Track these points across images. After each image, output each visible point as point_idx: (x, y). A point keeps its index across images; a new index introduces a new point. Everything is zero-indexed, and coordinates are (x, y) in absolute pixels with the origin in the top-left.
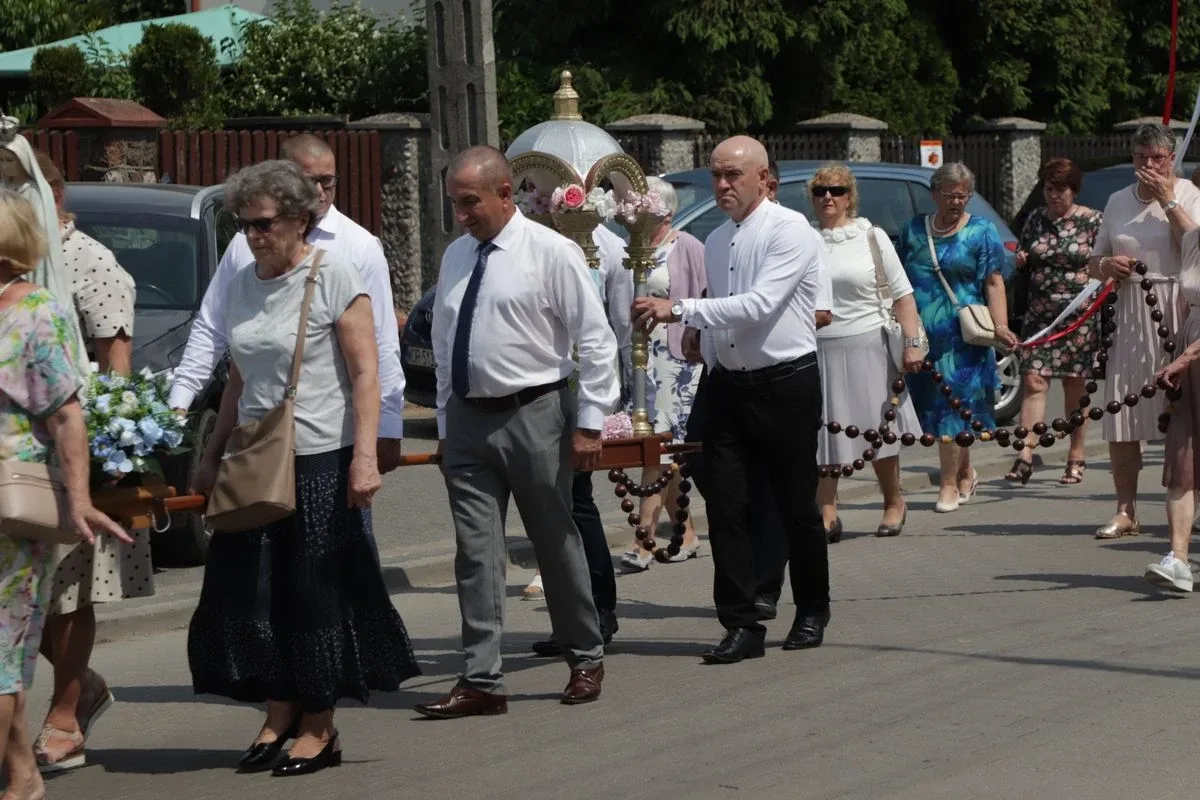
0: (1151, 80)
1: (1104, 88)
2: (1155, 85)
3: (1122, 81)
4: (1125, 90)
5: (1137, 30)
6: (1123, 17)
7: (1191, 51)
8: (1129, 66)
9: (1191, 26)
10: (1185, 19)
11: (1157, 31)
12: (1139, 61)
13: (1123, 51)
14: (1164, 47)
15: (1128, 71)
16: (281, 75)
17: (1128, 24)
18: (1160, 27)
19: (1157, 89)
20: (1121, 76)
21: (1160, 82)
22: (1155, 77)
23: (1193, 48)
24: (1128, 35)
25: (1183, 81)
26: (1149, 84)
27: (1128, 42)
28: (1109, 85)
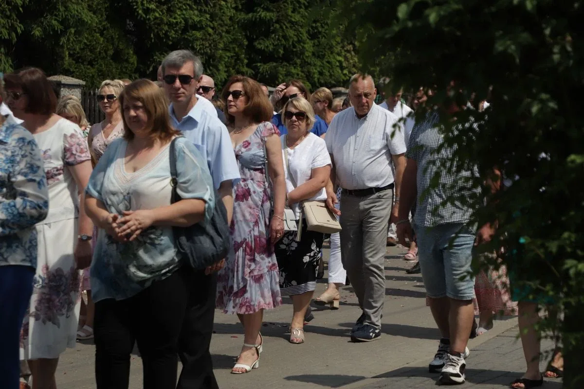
0: (256, 66)
1: (233, 69)
2: (259, 69)
3: (243, 66)
4: (244, 71)
5: (251, 41)
6: (244, 34)
7: (280, 52)
8: (247, 59)
9: (278, 39)
10: (275, 36)
11: (261, 41)
12: (253, 56)
13: (244, 51)
14: (264, 50)
15: (246, 61)
17: (247, 37)
18: (263, 39)
19: (261, 70)
20: (242, 63)
21: (262, 67)
22: (259, 64)
23: (280, 50)
24: (246, 43)
25: (275, 67)
26: (256, 69)
27: (247, 46)
28: (236, 67)
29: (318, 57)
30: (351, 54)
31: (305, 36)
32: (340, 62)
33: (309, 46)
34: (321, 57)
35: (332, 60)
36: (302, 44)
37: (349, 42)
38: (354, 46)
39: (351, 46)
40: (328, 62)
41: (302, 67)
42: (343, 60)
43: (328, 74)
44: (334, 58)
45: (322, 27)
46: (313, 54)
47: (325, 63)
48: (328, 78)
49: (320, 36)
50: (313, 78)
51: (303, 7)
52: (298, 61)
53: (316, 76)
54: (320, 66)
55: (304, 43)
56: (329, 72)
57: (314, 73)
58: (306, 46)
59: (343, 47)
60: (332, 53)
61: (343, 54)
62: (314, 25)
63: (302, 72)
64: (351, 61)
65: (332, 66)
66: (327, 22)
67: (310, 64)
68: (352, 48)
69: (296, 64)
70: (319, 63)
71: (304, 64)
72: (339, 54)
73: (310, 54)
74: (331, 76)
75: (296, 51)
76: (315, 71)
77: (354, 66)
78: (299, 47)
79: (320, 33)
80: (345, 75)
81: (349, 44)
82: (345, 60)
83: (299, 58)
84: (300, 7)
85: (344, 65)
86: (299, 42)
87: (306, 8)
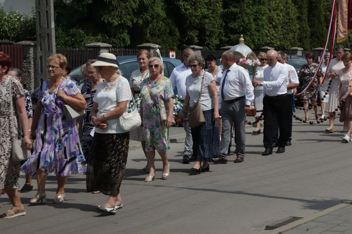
1: (218, 38)
2: (231, 38)
3: (222, 36)
4: (223, 39)
5: (226, 23)
6: (223, 19)
7: (241, 29)
8: (224, 33)
9: (240, 22)
10: (239, 20)
11: (232, 23)
12: (227, 31)
13: (223, 28)
14: (233, 28)
15: (224, 34)
17: (224, 21)
18: (232, 22)
19: (232, 38)
21: (232, 37)
22: (231, 35)
23: (241, 28)
24: (224, 24)
25: (238, 37)
26: (229, 37)
27: (224, 26)
29: (257, 31)
30: (271, 29)
31: (252, 20)
32: (266, 33)
33: (253, 26)
34: (258, 31)
35: (263, 32)
36: (250, 24)
37: (270, 23)
38: (273, 24)
39: (271, 25)
40: (262, 34)
41: (250, 37)
42: (267, 32)
43: (261, 40)
44: (264, 32)
45: (259, 15)
46: (255, 29)
47: (260, 34)
48: (261, 42)
49: (258, 20)
50: (255, 42)
51: (251, 5)
52: (249, 33)
53: (257, 41)
54: (258, 36)
55: (251, 24)
56: (262, 38)
57: (256, 40)
58: (252, 25)
59: (267, 26)
60: (263, 28)
61: (268, 29)
62: (255, 14)
63: (250, 39)
64: (271, 33)
66: (262, 13)
67: (253, 35)
68: (272, 26)
69: (248, 35)
70: (258, 34)
71: (252, 35)
72: (266, 29)
73: (254, 29)
74: (263, 41)
75: (248, 28)
76: (256, 38)
77: (273, 35)
78: (249, 26)
79: (258, 18)
80: (269, 40)
81: (270, 24)
82: (268, 32)
83: (249, 31)
84: (249, 5)
85: (268, 35)
86: (249, 23)
87: (253, 5)
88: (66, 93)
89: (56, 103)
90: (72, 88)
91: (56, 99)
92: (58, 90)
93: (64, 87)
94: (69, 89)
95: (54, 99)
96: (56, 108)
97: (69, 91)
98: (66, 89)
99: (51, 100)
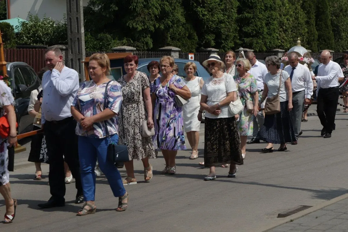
1: (233, 41)
3: (237, 40)
4: (238, 42)
5: (241, 27)
6: (237, 24)
8: (239, 36)
9: (253, 27)
10: (252, 25)
11: (246, 28)
12: (241, 35)
13: (237, 32)
14: (247, 31)
15: (238, 37)
16: (31, 35)
17: (238, 26)
18: (246, 27)
19: (245, 41)
22: (245, 39)
23: (254, 32)
24: (238, 29)
25: (252, 40)
26: (243, 40)
27: (239, 30)
29: (268, 34)
30: (282, 33)
31: (264, 25)
32: (277, 36)
33: (265, 30)
34: (270, 35)
35: (274, 36)
37: (280, 27)
38: (283, 29)
39: (282, 29)
40: (273, 37)
41: (262, 40)
42: (278, 36)
43: (273, 42)
44: (276, 35)
45: (271, 20)
46: (267, 33)
47: (272, 37)
49: (269, 24)
50: (267, 44)
51: (263, 10)
52: (261, 37)
53: (268, 43)
54: (270, 39)
55: (263, 28)
57: (267, 42)
58: (264, 29)
59: (278, 30)
60: (275, 32)
61: (278, 33)
62: (267, 19)
63: (262, 42)
64: (282, 36)
65: (274, 38)
66: (273, 18)
67: (265, 38)
68: (282, 30)
69: (260, 38)
70: (269, 37)
71: (264, 38)
72: (277, 33)
73: (266, 33)
74: (274, 43)
75: (260, 32)
76: (267, 41)
77: (283, 38)
78: (261, 30)
79: (270, 23)
80: (279, 42)
81: (281, 28)
82: (279, 36)
83: (261, 35)
84: (262, 11)
85: (279, 38)
86: (261, 28)
87: (265, 11)
88: (176, 86)
89: (169, 94)
90: (180, 82)
91: (168, 91)
92: (170, 84)
93: (173, 82)
94: (177, 83)
95: (167, 91)
96: (168, 98)
97: (177, 84)
98: (175, 83)
99: (164, 92)
